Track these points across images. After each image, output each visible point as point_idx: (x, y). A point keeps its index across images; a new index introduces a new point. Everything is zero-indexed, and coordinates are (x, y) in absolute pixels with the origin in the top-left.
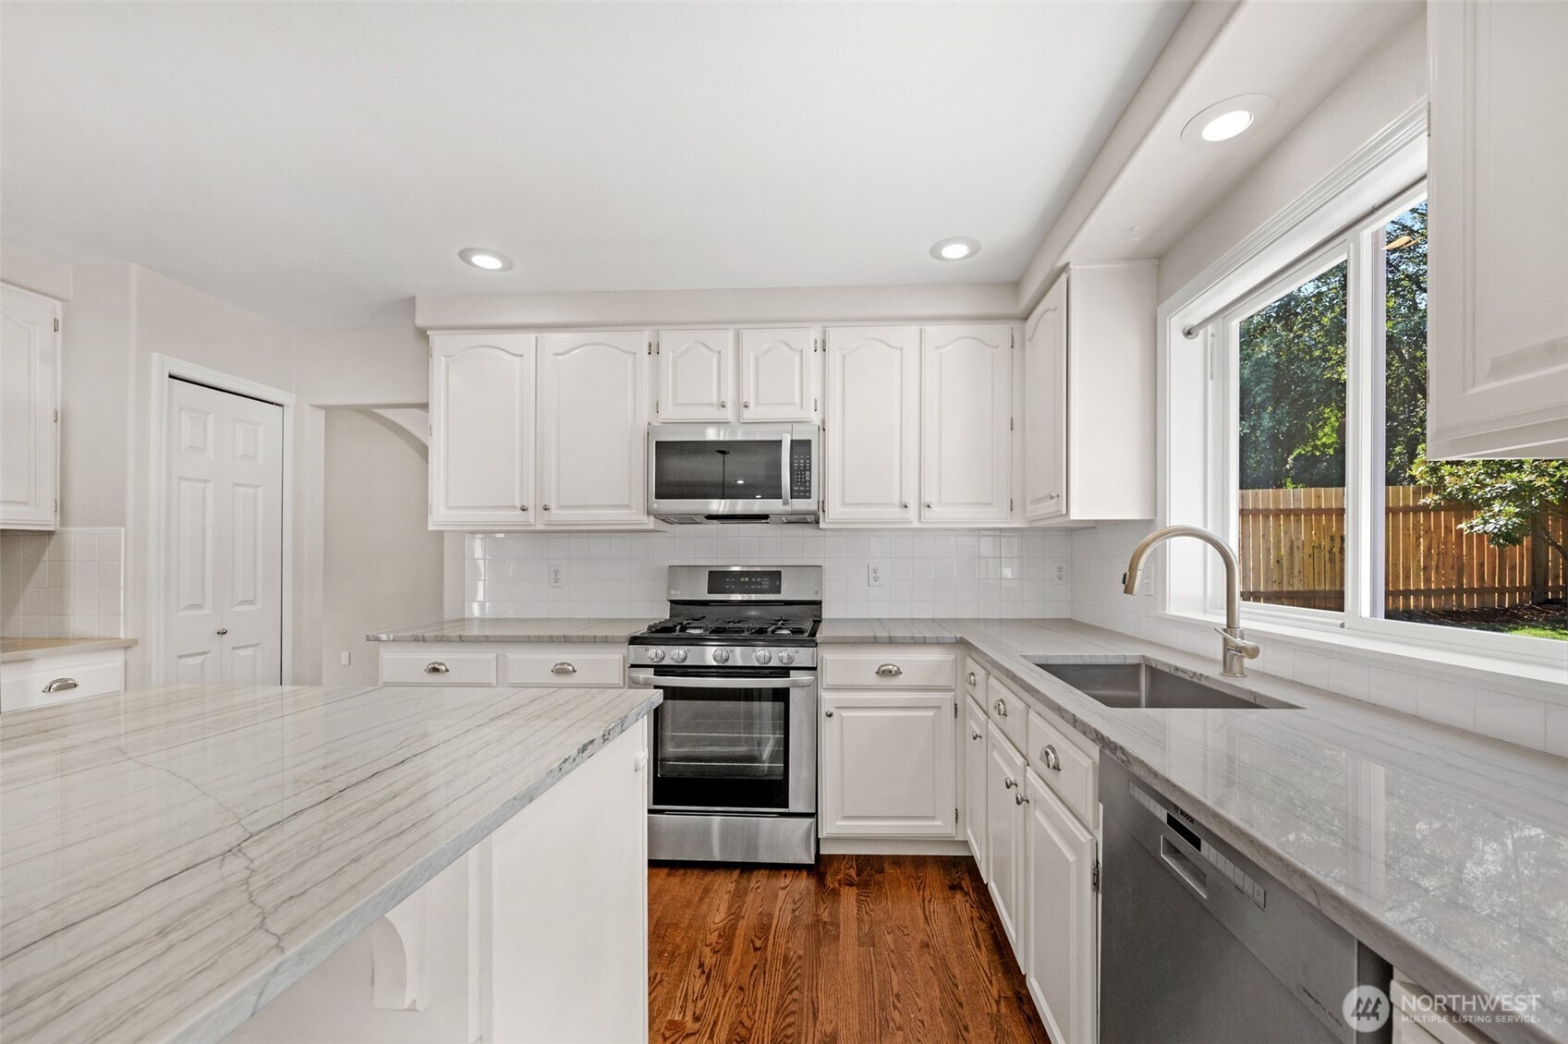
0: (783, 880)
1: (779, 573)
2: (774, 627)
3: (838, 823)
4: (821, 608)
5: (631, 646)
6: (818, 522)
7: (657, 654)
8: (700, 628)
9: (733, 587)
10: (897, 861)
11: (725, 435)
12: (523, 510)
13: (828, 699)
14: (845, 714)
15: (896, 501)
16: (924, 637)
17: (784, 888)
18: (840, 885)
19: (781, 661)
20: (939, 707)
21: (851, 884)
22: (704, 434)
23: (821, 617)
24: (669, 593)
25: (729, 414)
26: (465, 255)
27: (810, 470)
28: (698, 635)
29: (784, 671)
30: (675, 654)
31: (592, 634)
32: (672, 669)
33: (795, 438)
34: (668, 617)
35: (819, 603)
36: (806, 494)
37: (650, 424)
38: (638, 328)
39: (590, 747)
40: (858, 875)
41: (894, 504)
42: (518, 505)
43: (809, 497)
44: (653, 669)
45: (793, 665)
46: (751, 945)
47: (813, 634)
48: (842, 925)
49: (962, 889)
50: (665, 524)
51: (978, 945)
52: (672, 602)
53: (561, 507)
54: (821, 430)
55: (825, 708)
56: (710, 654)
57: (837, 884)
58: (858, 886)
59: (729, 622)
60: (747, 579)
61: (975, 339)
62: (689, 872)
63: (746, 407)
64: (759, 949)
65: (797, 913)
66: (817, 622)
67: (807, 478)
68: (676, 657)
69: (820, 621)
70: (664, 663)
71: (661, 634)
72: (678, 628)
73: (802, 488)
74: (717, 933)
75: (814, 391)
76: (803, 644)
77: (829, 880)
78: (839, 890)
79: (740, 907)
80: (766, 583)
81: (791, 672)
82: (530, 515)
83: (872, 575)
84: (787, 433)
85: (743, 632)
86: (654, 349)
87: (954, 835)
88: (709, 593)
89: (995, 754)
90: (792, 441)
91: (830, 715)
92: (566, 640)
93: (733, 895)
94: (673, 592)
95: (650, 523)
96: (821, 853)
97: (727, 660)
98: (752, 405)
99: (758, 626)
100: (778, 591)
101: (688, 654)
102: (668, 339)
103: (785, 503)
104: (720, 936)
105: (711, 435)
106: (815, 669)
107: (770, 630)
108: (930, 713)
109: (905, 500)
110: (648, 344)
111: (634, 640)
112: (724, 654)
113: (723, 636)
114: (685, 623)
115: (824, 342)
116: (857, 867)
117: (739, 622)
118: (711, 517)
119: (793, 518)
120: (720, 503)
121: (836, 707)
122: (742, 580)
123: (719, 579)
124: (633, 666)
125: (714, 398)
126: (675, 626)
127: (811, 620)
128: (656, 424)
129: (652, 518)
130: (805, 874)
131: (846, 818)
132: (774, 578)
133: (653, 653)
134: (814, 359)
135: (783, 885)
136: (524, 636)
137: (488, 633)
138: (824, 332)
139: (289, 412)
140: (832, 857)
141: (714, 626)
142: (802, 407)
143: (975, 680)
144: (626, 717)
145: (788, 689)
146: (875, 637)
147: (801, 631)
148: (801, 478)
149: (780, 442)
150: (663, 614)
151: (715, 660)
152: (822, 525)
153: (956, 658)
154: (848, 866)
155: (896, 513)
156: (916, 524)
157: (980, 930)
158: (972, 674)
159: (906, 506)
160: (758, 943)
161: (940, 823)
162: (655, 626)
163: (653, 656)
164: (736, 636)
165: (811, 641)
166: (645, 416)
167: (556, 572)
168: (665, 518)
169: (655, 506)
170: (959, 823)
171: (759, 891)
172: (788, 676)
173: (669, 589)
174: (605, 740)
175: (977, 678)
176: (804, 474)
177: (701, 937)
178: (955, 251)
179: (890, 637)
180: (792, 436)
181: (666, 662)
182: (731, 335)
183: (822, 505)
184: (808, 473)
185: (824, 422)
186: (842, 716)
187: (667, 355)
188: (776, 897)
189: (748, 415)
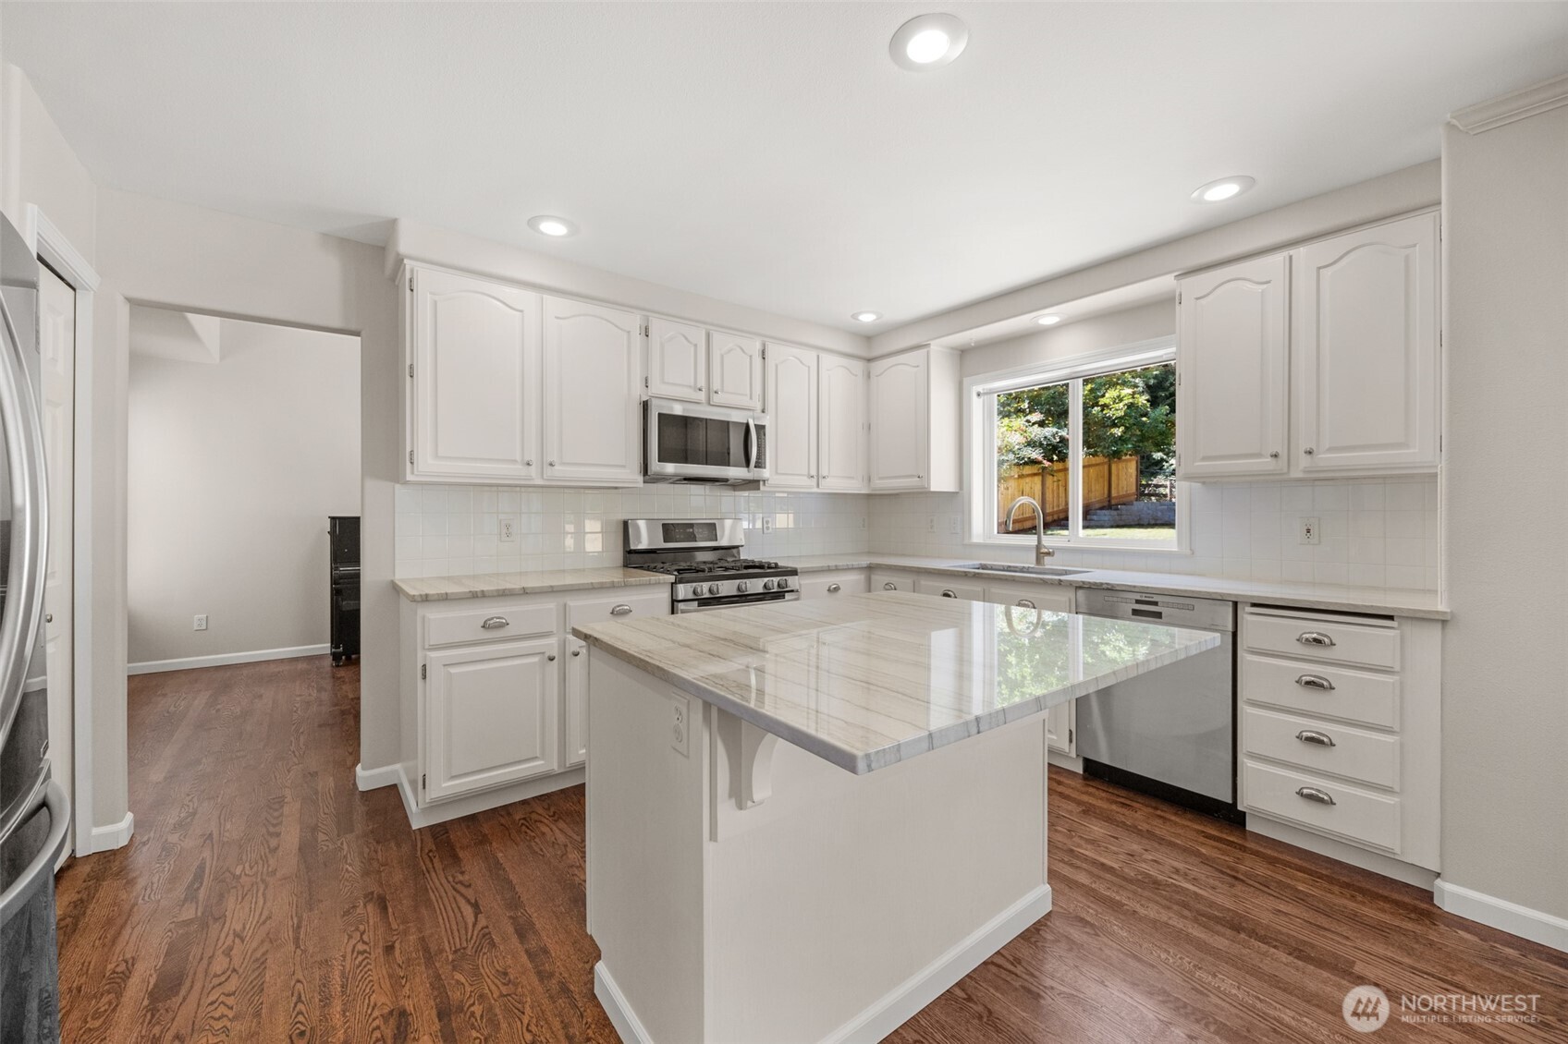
1: (714, 524)
9: (681, 536)
12: (528, 466)
25: (703, 396)
26: (533, 222)
36: (762, 465)
37: (642, 396)
38: (631, 310)
41: (805, 475)
43: (765, 468)
44: (696, 602)
53: (563, 464)
61: (846, 368)
63: (716, 393)
70: (704, 596)
73: (760, 461)
80: (706, 533)
81: (786, 594)
82: (533, 471)
83: (765, 526)
84: (750, 417)
86: (644, 331)
88: (665, 542)
90: (755, 425)
92: (625, 586)
95: (641, 482)
98: (720, 392)
100: (715, 539)
102: (656, 325)
103: (749, 471)
109: (811, 473)
110: (639, 326)
115: (764, 352)
122: (688, 530)
124: (678, 601)
125: (692, 382)
128: (645, 396)
132: (711, 528)
136: (492, 591)
137: (449, 591)
138: (764, 344)
139: (85, 300)
142: (751, 399)
146: (828, 566)
149: (747, 424)
152: (763, 488)
155: (806, 481)
156: (816, 490)
167: (508, 526)
169: (657, 467)
180: (754, 421)
182: (703, 332)
185: (763, 411)
189: (716, 399)
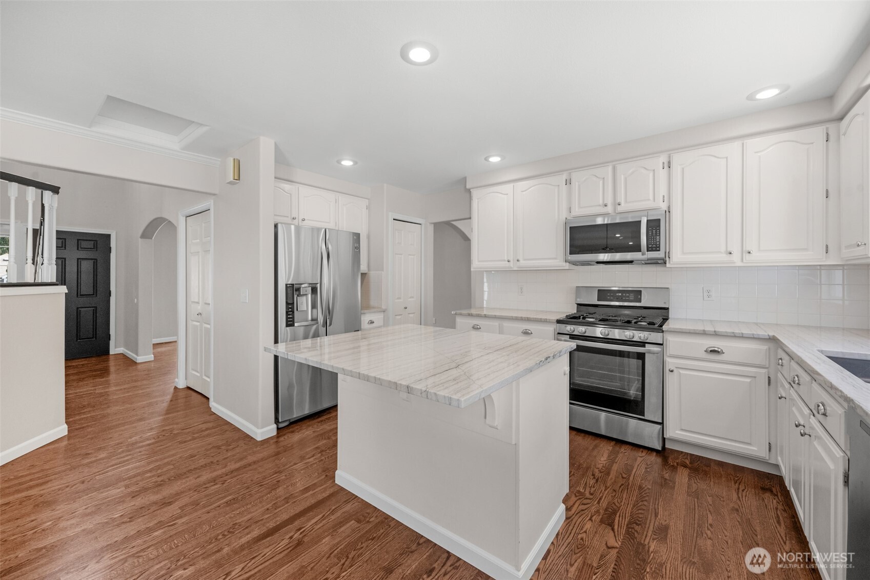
0: (641, 453)
1: (641, 291)
2: (636, 320)
3: (677, 432)
4: (669, 311)
5: (558, 324)
6: (665, 263)
7: (571, 329)
8: (593, 318)
9: (612, 298)
10: (721, 464)
11: (608, 221)
12: (508, 261)
13: (670, 363)
14: (682, 372)
15: (723, 249)
16: (742, 333)
17: (641, 457)
18: (678, 465)
19: (640, 339)
20: (755, 377)
21: (685, 466)
22: (595, 221)
23: (668, 316)
24: (576, 300)
25: (609, 209)
26: (487, 158)
27: (660, 235)
28: (592, 321)
29: (642, 344)
30: (580, 330)
31: (540, 318)
32: (579, 337)
33: (650, 218)
34: (576, 312)
35: (667, 309)
36: (657, 248)
37: (566, 218)
38: (561, 173)
39: (549, 359)
40: (690, 463)
41: (720, 252)
42: (506, 259)
43: (659, 250)
44: (568, 336)
45: (647, 341)
46: (620, 476)
47: (661, 326)
48: (677, 483)
49: (772, 491)
50: (574, 266)
51: (779, 522)
52: (578, 304)
53: (525, 260)
54: (667, 212)
55: (668, 367)
56: (599, 331)
57: (675, 464)
58: (690, 469)
59: (610, 316)
60: (620, 294)
61: (793, 141)
62: (587, 436)
63: (619, 205)
64: (625, 478)
65: (648, 470)
66: (666, 319)
67: (658, 240)
68: (580, 331)
69: (667, 319)
70: (574, 333)
71: (572, 319)
72: (581, 317)
73: (654, 246)
74: (602, 465)
75: (662, 190)
76: (653, 330)
77: (670, 461)
78: (677, 468)
79: (615, 458)
80: (632, 297)
81: (646, 345)
82: (511, 264)
83: (706, 294)
84: (643, 216)
85: (617, 322)
86: (568, 182)
87: (767, 458)
88: (598, 300)
89: (794, 409)
90: (647, 221)
91: (672, 371)
92: (528, 320)
93: (611, 452)
94: (578, 300)
95: (567, 266)
96: (666, 446)
97: (608, 335)
98: (623, 204)
99: (626, 319)
100: (640, 301)
101: (587, 331)
102: (576, 177)
103: (643, 255)
104: (603, 466)
105: (599, 221)
106: (662, 344)
107: (633, 321)
108: (748, 380)
109: (729, 250)
110: (565, 180)
111: (559, 322)
112: (606, 332)
113: (606, 323)
114: (585, 315)
115: (669, 163)
116: (690, 460)
117: (615, 316)
118: (598, 263)
119: (649, 261)
120: (605, 255)
121: (676, 368)
122: (617, 294)
123: (603, 294)
124: (559, 333)
125: (601, 202)
126: (580, 317)
127: (661, 318)
128: (569, 218)
129: (568, 264)
130: (655, 454)
131: (682, 430)
132: (637, 294)
133: (569, 328)
134: (662, 174)
135: (641, 455)
136: (510, 316)
138: (670, 157)
139: (423, 226)
140: (673, 451)
141: (601, 317)
142: (654, 201)
143: (782, 363)
144: (561, 351)
145: (645, 353)
146: (704, 331)
147: (653, 324)
148: (654, 240)
149: (640, 221)
150: (573, 310)
151: (601, 334)
152: (668, 265)
153: (769, 349)
154: (685, 457)
155: (724, 257)
156: (739, 264)
157: (782, 516)
158: (781, 359)
159: (730, 253)
160: (625, 476)
161: (756, 449)
162: (569, 315)
163: (569, 330)
164: (614, 323)
165: (660, 329)
166: (564, 215)
167: (521, 289)
168: (574, 263)
169: (569, 258)
170: (771, 452)
171: (626, 454)
172: (644, 346)
173: (576, 298)
174: (554, 358)
175: (784, 361)
176: (656, 238)
177: (593, 464)
178: (768, 94)
179: (715, 331)
180: (647, 218)
181: (575, 333)
182: (610, 169)
183: (668, 254)
184: (658, 237)
185: (669, 207)
186: (680, 373)
187: (575, 184)
188: (636, 460)
189: (620, 209)
